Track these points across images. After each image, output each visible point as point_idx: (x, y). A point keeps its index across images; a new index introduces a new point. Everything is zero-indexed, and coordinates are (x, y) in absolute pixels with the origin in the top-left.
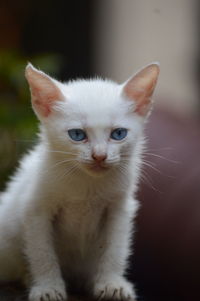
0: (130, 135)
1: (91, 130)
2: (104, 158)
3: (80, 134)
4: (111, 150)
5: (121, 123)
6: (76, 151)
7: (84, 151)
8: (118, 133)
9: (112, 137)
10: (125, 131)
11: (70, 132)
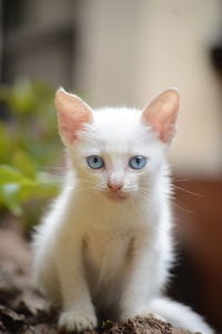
9: (130, 165)
10: (145, 158)
11: (88, 158)
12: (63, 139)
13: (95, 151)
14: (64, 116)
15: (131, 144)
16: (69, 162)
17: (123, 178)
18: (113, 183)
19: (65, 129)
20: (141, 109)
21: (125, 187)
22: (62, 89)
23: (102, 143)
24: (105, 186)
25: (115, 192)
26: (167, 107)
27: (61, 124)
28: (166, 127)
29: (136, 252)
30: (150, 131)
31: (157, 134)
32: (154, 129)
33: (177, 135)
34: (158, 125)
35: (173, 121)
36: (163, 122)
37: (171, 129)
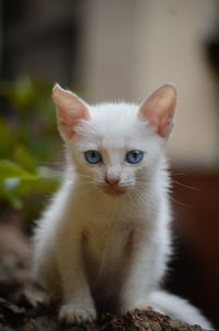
0: (145, 159)
1: (106, 151)
2: (117, 182)
4: (125, 173)
5: (136, 146)
8: (133, 156)
9: (127, 159)
10: (142, 153)
11: (86, 154)
12: (62, 134)
13: (92, 146)
14: (62, 111)
15: (127, 139)
16: (69, 158)
17: (119, 173)
18: (110, 177)
19: (63, 124)
20: (139, 103)
21: (122, 181)
23: (99, 138)
24: (103, 181)
25: (112, 186)
26: (164, 102)
27: (59, 119)
28: (164, 121)
29: (135, 246)
30: (147, 126)
31: (155, 129)
32: (152, 123)
33: (174, 130)
34: (156, 120)
35: (171, 116)
36: (161, 117)
37: (168, 123)
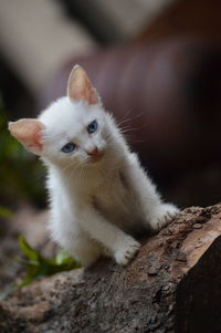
0: (99, 123)
1: (75, 139)
2: (96, 149)
3: (70, 147)
4: (95, 141)
5: (88, 120)
6: (76, 158)
7: (80, 155)
8: (92, 127)
9: (90, 132)
10: (95, 122)
13: (64, 142)
15: (80, 120)
18: (91, 150)
20: (65, 95)
22: (10, 123)
23: (64, 134)
25: (96, 155)
28: (88, 94)
31: (87, 103)
